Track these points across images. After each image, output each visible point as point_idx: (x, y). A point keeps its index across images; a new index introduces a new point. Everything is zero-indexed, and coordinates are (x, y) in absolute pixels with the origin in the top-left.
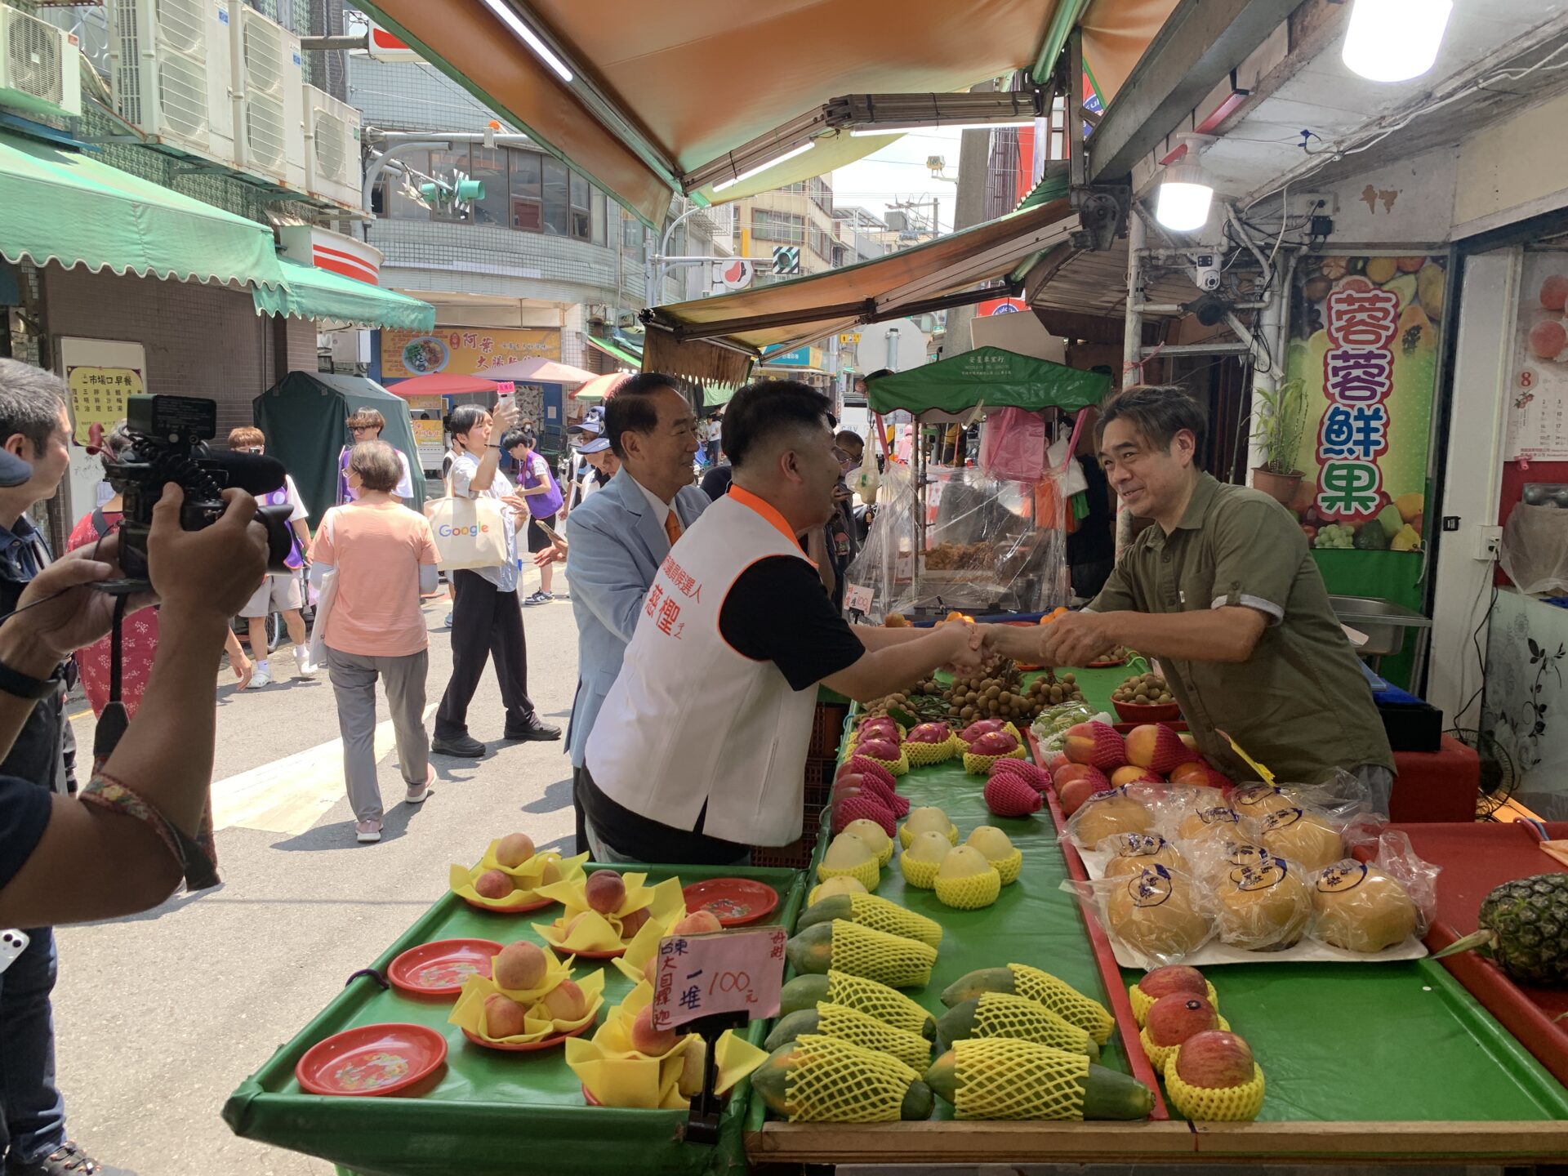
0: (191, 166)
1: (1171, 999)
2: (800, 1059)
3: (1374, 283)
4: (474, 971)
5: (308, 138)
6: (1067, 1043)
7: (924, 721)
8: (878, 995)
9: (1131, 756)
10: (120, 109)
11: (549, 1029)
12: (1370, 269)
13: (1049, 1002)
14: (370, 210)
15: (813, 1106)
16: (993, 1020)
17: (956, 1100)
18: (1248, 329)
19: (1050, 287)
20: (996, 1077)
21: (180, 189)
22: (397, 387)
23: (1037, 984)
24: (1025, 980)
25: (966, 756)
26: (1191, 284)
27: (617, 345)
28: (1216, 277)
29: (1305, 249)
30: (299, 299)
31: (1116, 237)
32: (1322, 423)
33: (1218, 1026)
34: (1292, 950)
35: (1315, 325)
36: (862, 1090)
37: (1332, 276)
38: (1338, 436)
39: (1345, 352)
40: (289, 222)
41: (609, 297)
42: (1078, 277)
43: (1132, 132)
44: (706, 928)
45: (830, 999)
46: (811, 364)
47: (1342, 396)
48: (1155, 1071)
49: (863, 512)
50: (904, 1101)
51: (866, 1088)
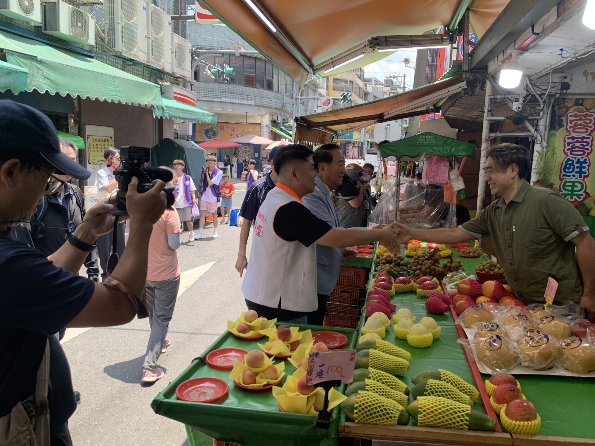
0: (131, 63)
1: (503, 386)
2: (359, 400)
3: (586, 109)
4: (237, 360)
5: (173, 52)
6: (462, 400)
7: (401, 276)
8: (388, 378)
9: (484, 292)
10: (108, 43)
11: (265, 383)
12: (585, 103)
13: (454, 384)
14: (193, 79)
15: (364, 417)
16: (433, 390)
17: (418, 419)
18: (533, 127)
19: (451, 109)
20: (434, 411)
21: (128, 71)
22: (201, 144)
23: (449, 377)
24: (444, 375)
25: (418, 290)
26: (510, 109)
27: (281, 130)
28: (521, 106)
29: (558, 95)
30: (169, 112)
31: (480, 90)
32: (562, 164)
33: (522, 398)
34: (550, 371)
35: (561, 126)
36: (383, 413)
37: (569, 106)
38: (569, 170)
39: (573, 137)
40: (165, 83)
41: (279, 112)
42: (463, 106)
43: (489, 50)
44: (322, 349)
45: (369, 378)
46: (354, 138)
47: (571, 154)
48: (496, 413)
49: (374, 195)
50: (398, 418)
51: (384, 412)
